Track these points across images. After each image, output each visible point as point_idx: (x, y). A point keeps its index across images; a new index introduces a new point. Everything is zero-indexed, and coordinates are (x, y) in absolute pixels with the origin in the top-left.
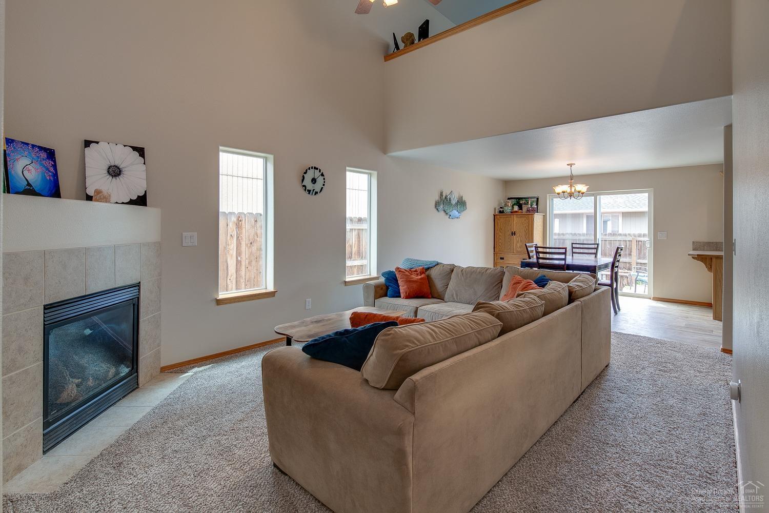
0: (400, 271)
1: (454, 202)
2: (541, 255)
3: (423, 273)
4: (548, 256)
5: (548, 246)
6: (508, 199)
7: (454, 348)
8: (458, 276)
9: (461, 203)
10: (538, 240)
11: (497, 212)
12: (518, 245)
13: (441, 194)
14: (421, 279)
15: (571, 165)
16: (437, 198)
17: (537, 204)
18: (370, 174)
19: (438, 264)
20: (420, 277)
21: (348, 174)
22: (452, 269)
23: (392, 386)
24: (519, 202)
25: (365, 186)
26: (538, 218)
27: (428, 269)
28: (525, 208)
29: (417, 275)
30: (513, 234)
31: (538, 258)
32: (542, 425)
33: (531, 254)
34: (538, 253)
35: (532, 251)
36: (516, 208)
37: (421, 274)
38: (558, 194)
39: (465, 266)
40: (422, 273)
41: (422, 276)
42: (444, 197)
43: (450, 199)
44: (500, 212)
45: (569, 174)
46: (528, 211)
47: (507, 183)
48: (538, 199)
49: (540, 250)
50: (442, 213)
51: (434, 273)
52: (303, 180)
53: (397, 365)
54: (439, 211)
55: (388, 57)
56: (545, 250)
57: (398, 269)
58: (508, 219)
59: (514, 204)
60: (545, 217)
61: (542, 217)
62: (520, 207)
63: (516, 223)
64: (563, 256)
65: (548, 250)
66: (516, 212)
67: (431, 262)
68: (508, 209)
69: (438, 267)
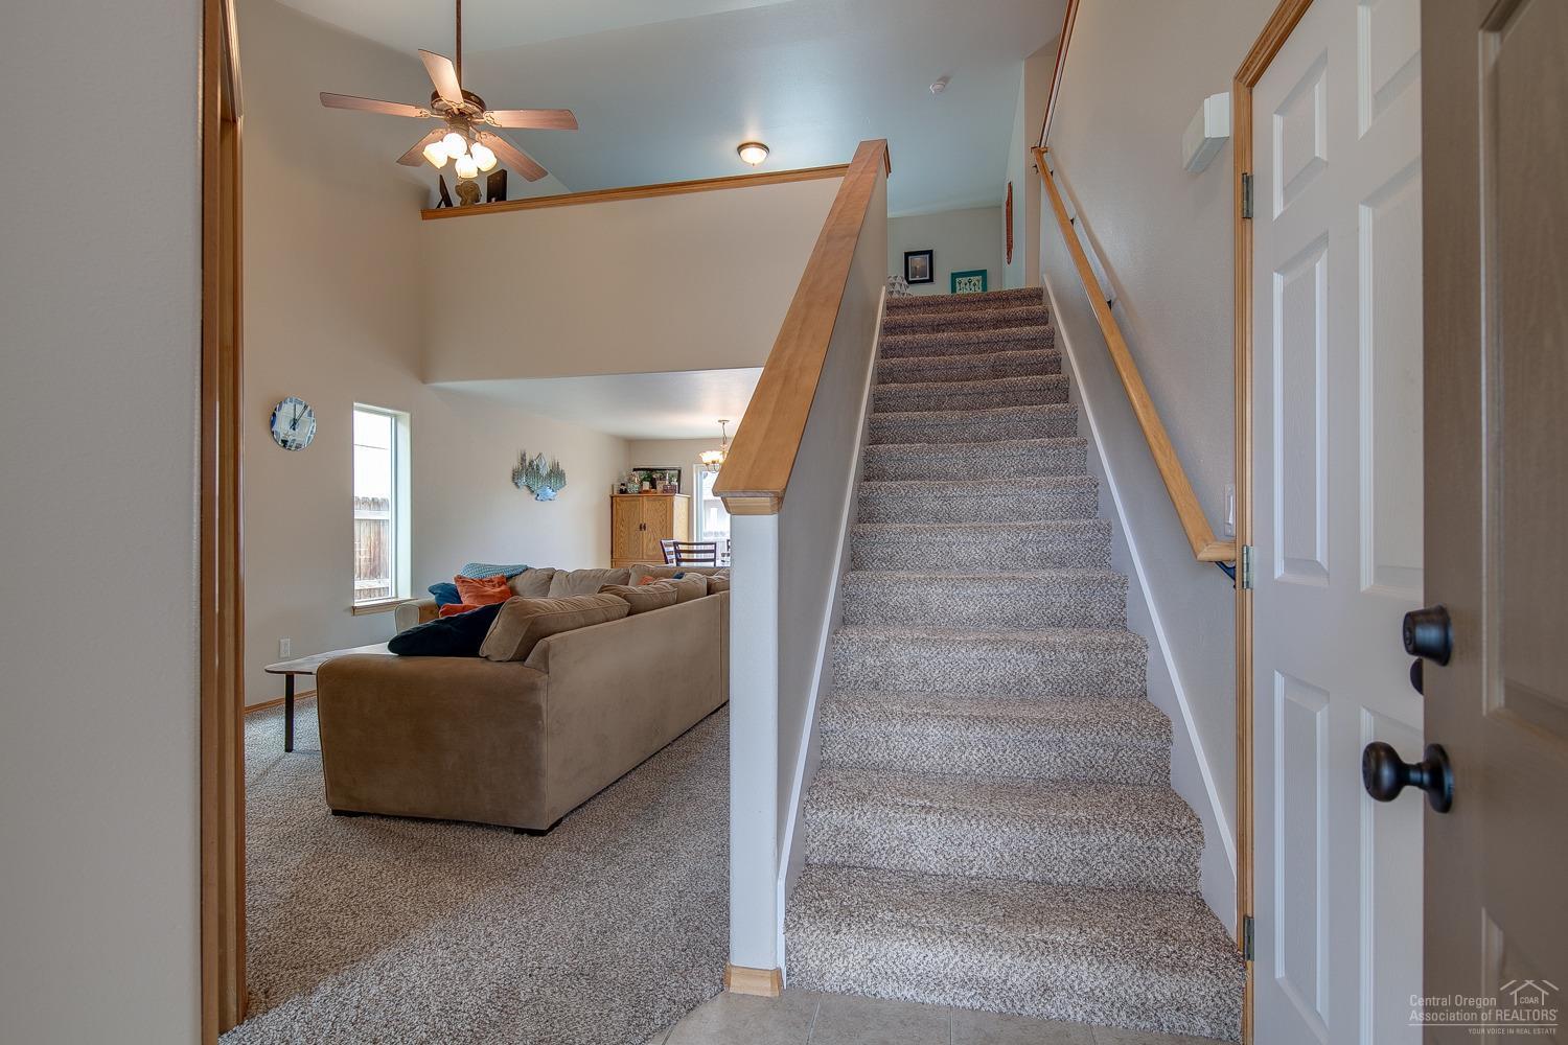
0: (463, 582)
1: (544, 472)
2: (684, 556)
3: (503, 583)
4: (695, 556)
5: (695, 541)
6: (635, 470)
7: (583, 621)
8: (561, 584)
9: (557, 475)
10: (679, 534)
11: (615, 490)
12: (651, 546)
13: (523, 459)
14: (500, 592)
15: (723, 422)
16: (515, 463)
17: (679, 481)
18: (396, 416)
19: (527, 569)
20: (498, 590)
21: (357, 415)
22: (550, 575)
23: (521, 657)
24: (651, 475)
25: (385, 439)
26: (679, 502)
27: (510, 577)
28: (660, 486)
29: (494, 586)
30: (642, 527)
31: (679, 560)
32: (674, 729)
33: (669, 557)
34: (678, 552)
35: (671, 553)
36: (647, 485)
37: (500, 586)
38: (707, 464)
39: (570, 570)
40: (501, 583)
41: (503, 588)
42: (527, 464)
43: (537, 466)
44: (622, 492)
45: (722, 435)
46: (665, 490)
47: (631, 444)
48: (680, 471)
49: (681, 547)
50: (525, 490)
51: (520, 583)
52: (272, 423)
53: (529, 630)
54: (518, 487)
55: (427, 214)
56: (691, 548)
57: (459, 579)
58: (633, 503)
59: (644, 479)
60: (690, 500)
61: (686, 500)
62: (653, 485)
63: (647, 510)
64: (711, 556)
65: (695, 548)
66: (647, 492)
67: (515, 568)
68: (633, 488)
69: (527, 574)
